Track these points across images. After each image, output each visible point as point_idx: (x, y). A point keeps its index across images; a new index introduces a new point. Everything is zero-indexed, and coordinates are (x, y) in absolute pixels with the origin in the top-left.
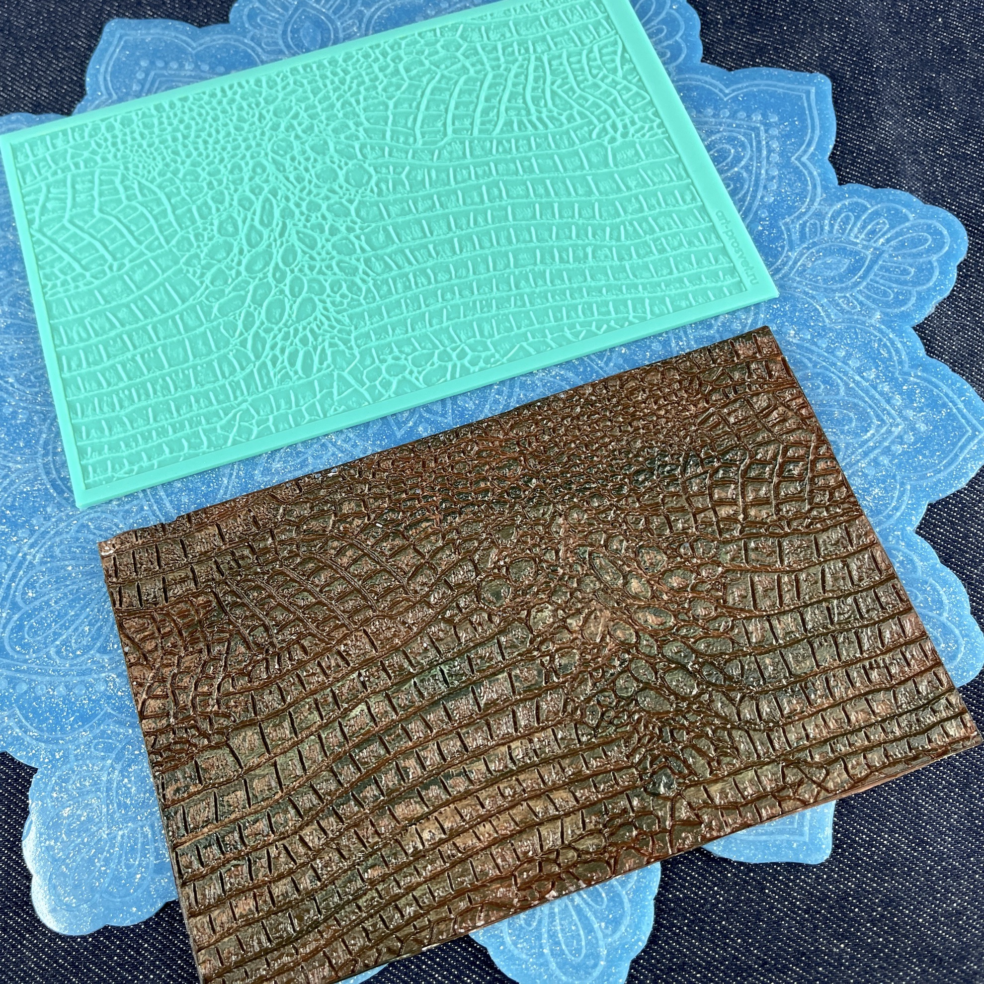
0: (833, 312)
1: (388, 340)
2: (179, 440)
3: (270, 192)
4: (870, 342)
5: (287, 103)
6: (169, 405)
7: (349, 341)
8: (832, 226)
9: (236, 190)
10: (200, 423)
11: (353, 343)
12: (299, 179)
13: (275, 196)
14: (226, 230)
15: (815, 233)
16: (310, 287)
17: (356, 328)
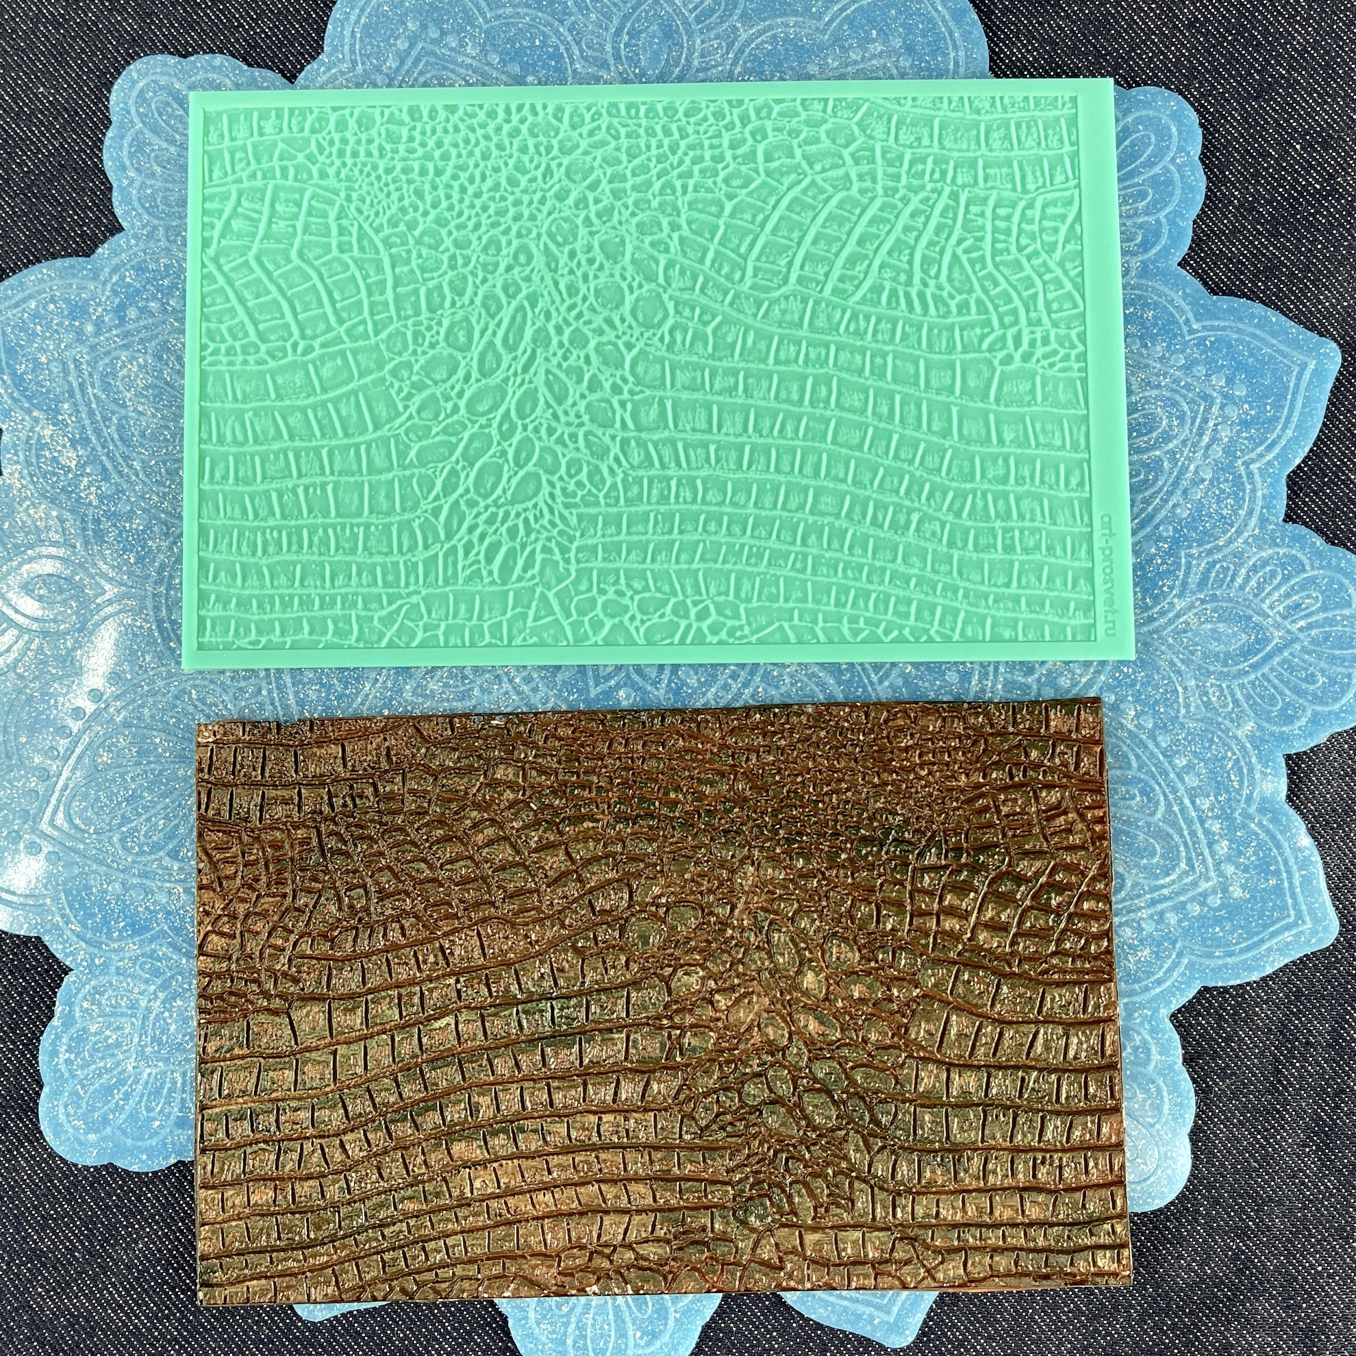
0: (1195, 701)
1: (617, 565)
2: (325, 619)
3: (527, 297)
4: (1223, 758)
5: (589, 158)
6: (324, 568)
7: (569, 550)
8: (1247, 579)
9: (484, 281)
10: (354, 604)
11: (572, 555)
12: (572, 290)
13: (533, 306)
14: (456, 337)
15: (1223, 581)
16: (541, 457)
17: (582, 535)
